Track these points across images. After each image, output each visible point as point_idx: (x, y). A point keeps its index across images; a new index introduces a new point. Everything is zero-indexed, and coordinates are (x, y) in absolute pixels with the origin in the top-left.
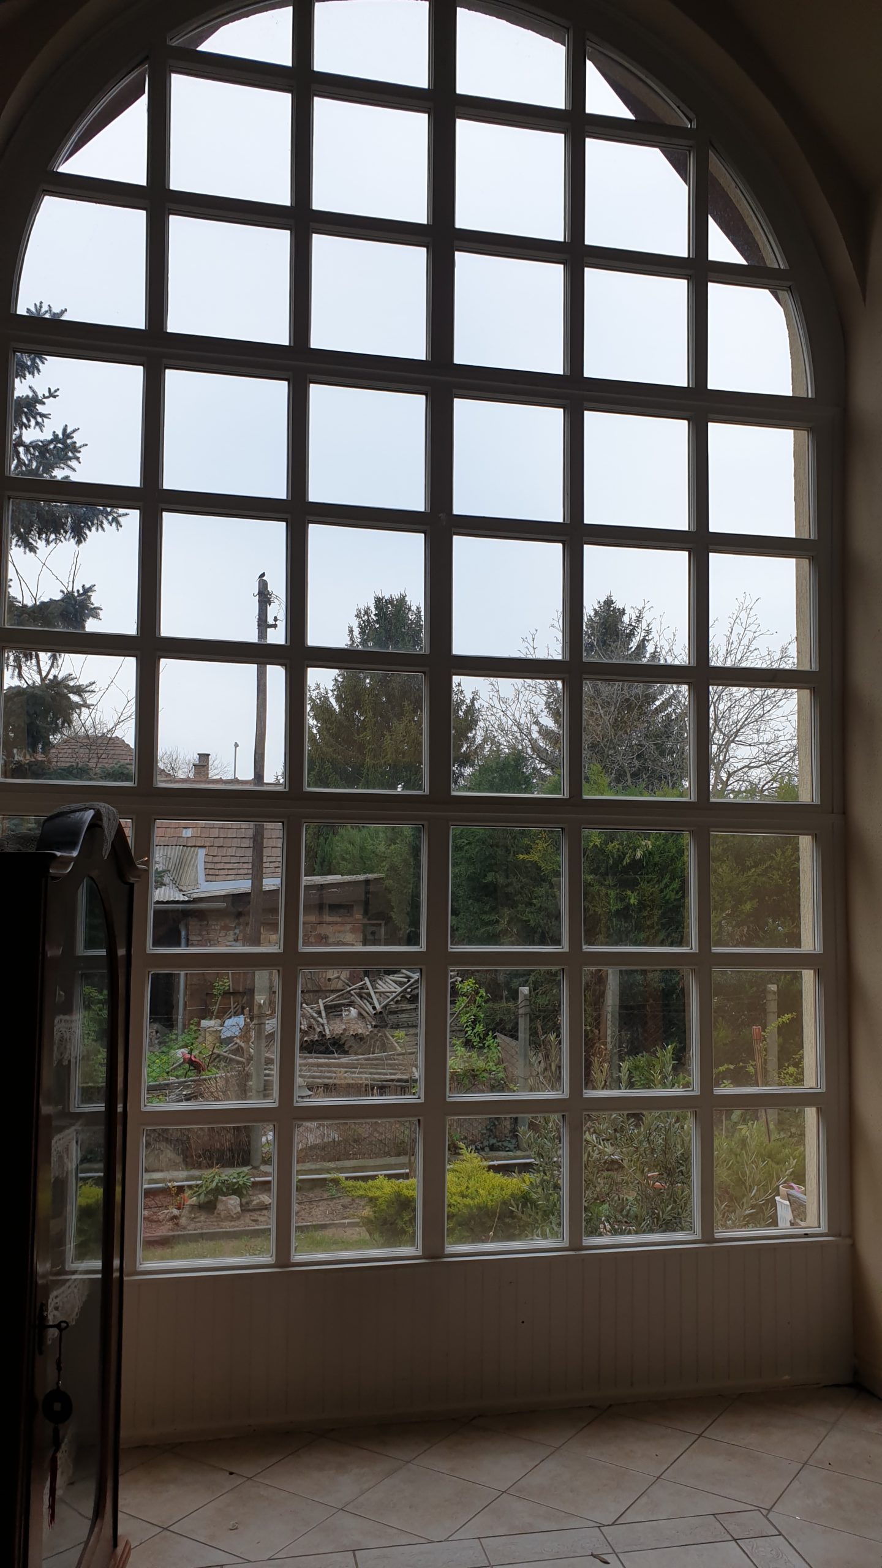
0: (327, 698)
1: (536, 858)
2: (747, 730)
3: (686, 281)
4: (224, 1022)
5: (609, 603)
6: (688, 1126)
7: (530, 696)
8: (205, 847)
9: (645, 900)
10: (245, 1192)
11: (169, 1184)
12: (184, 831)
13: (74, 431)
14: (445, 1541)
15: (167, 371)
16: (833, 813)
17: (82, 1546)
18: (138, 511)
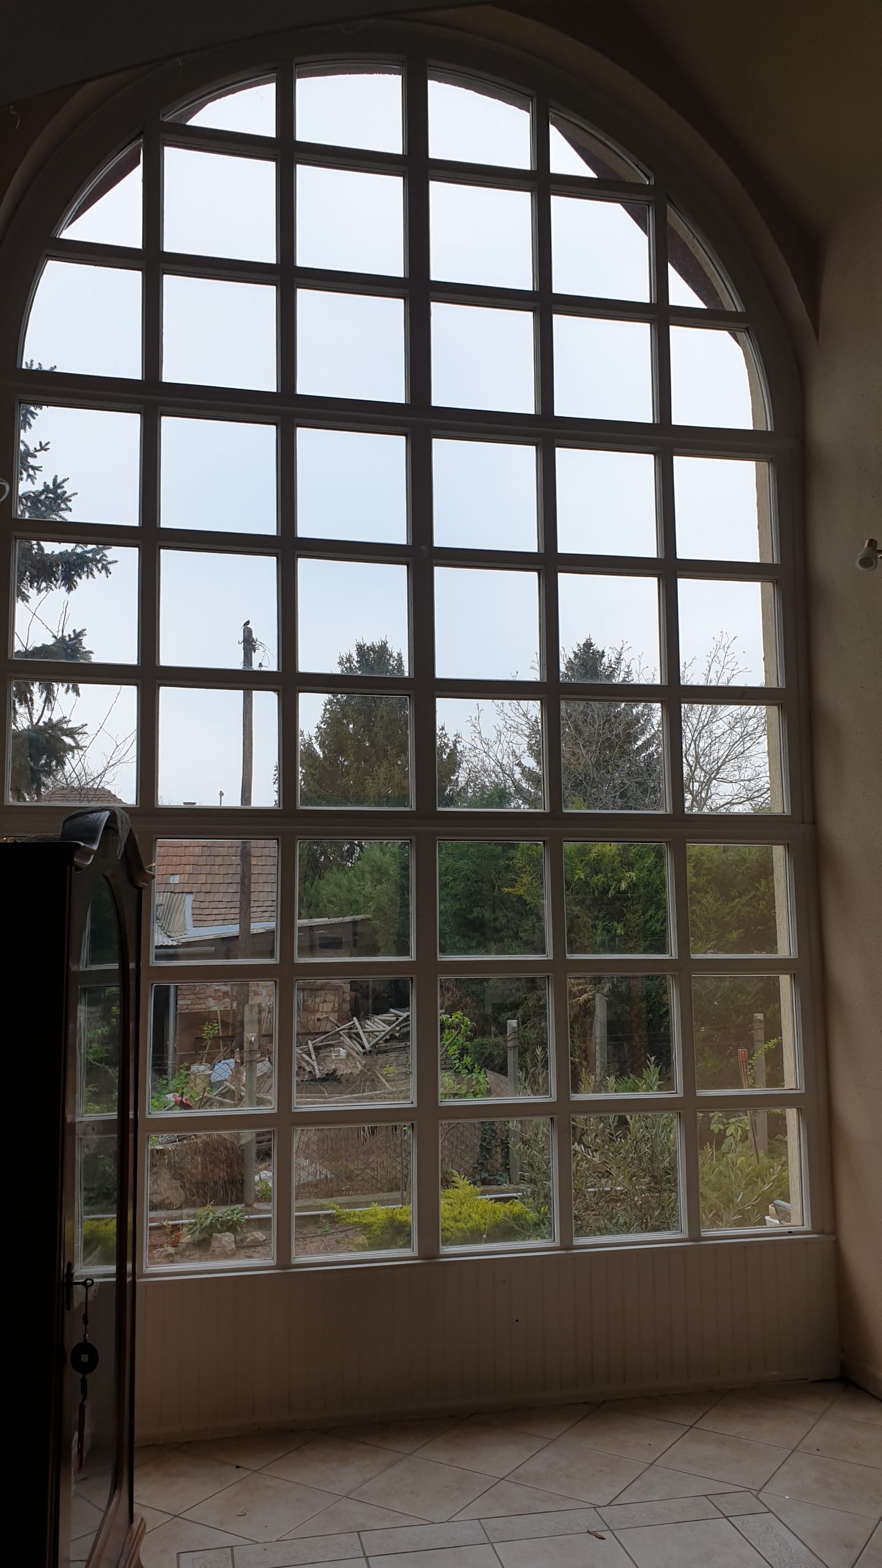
0: (310, 745)
1: (521, 892)
2: (728, 766)
3: (648, 325)
4: (214, 1067)
5: (588, 645)
6: (674, 1136)
7: (512, 738)
8: (192, 893)
9: (631, 931)
10: (239, 1230)
11: (164, 1223)
12: (172, 877)
13: (65, 481)
14: (446, 1522)
15: (163, 418)
16: (803, 823)
17: (94, 1536)
18: (137, 549)
